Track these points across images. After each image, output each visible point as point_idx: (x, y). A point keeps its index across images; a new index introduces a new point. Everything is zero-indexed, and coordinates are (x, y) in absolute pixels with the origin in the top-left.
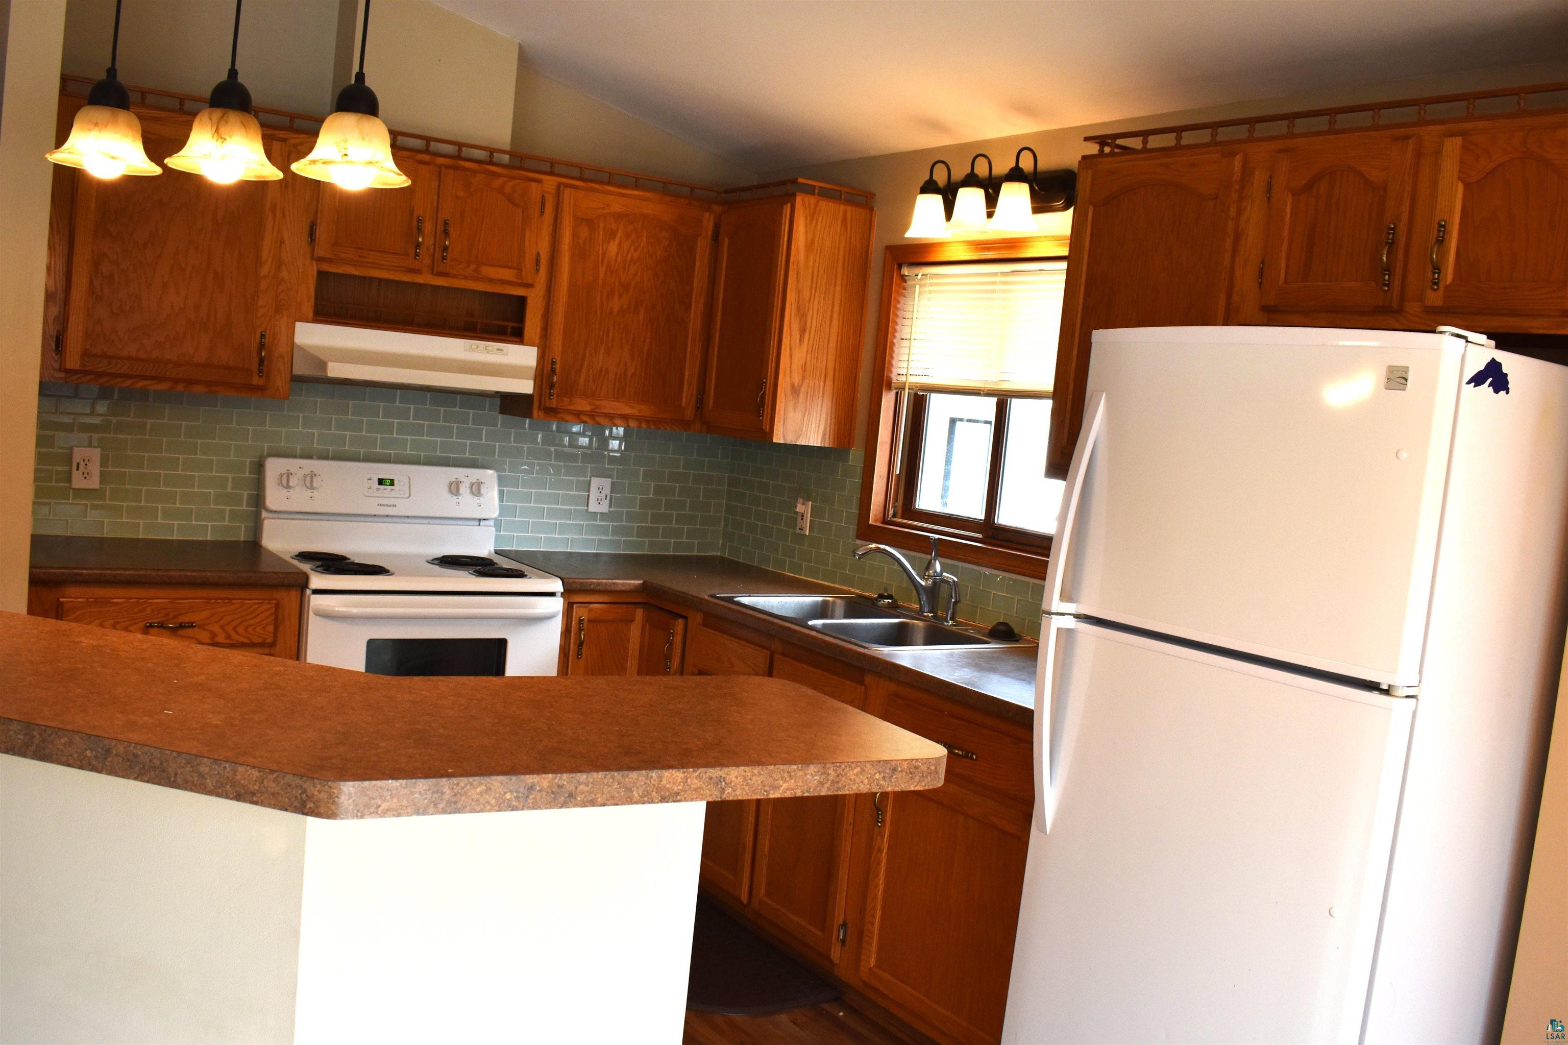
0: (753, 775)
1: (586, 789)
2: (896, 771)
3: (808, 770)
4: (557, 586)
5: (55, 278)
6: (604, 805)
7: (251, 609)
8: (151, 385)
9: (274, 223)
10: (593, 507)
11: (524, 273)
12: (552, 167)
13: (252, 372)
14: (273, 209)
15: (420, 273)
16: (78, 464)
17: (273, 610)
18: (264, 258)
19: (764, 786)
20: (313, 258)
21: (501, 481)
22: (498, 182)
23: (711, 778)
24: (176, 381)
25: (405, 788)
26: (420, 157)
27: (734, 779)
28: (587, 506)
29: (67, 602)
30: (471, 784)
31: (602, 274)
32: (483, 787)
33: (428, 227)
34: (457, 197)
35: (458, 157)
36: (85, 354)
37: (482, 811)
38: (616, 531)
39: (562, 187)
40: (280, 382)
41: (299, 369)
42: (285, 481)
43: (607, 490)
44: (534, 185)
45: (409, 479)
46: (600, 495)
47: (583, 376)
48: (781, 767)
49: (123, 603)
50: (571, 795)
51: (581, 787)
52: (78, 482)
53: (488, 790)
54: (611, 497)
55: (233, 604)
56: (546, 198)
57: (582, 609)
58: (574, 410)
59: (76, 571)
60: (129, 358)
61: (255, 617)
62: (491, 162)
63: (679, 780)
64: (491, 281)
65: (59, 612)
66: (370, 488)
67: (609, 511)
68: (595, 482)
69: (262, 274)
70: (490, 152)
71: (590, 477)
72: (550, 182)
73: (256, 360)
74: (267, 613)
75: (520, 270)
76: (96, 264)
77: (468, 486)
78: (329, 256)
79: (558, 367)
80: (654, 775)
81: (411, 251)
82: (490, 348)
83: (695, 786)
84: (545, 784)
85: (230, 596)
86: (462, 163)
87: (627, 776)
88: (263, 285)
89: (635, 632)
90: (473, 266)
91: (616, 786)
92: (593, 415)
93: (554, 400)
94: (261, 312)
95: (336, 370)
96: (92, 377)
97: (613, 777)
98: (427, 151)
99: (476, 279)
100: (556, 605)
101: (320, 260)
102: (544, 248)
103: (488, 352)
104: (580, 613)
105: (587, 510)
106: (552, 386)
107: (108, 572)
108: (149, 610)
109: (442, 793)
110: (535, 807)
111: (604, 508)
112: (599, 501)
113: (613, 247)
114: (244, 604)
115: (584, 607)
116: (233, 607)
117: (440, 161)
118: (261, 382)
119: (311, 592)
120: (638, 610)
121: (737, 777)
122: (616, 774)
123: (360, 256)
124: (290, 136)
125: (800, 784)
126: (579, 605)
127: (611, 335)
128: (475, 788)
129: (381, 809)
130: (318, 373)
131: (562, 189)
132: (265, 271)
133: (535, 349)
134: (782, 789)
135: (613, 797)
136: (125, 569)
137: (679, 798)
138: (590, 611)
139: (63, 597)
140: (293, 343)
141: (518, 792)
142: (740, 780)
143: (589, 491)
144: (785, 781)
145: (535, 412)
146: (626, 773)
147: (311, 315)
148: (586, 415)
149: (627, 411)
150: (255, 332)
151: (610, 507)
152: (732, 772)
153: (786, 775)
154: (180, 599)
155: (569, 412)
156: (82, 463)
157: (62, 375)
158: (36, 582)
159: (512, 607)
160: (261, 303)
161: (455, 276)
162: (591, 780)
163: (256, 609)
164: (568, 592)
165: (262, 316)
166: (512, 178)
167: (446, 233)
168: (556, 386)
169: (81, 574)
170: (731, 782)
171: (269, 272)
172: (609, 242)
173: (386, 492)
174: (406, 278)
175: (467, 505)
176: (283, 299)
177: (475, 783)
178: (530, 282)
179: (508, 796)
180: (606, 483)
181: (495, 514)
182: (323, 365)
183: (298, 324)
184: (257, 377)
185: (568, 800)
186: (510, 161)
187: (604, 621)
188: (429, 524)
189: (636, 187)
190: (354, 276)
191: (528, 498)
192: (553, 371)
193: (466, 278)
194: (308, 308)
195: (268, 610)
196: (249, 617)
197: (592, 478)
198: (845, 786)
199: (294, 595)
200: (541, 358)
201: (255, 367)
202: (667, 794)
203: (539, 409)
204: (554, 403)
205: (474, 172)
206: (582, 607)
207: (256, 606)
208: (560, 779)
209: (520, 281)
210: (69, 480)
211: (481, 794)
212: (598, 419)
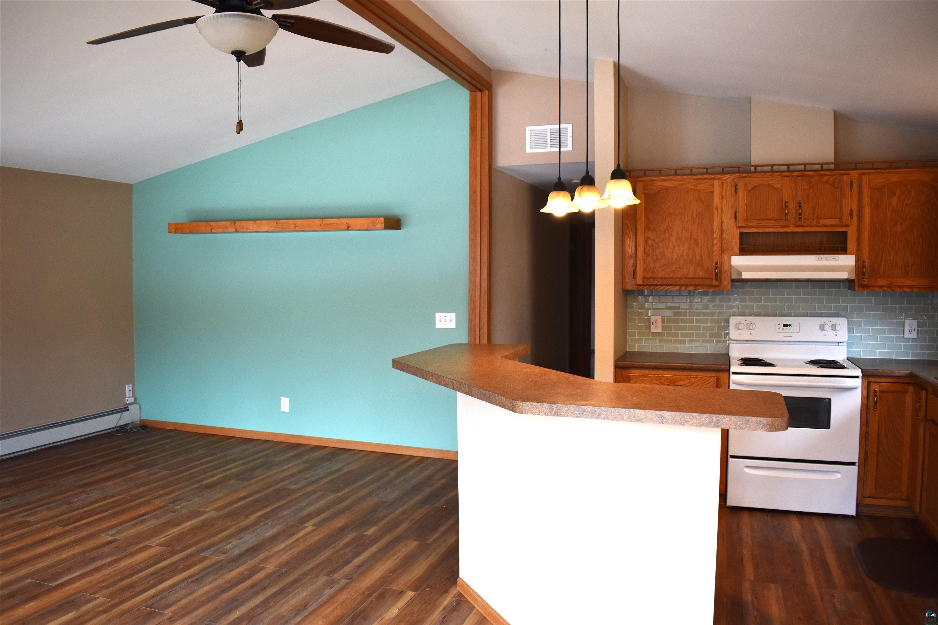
0: (676, 415)
1: (605, 413)
2: (749, 421)
3: (702, 416)
4: (859, 373)
5: (631, 249)
6: (612, 420)
7: (706, 380)
8: (672, 288)
9: (718, 215)
10: (907, 335)
11: (843, 220)
12: (855, 166)
13: (713, 279)
14: (717, 209)
15: (790, 227)
16: (653, 322)
17: (716, 381)
18: (715, 230)
19: (681, 420)
20: (737, 228)
21: (849, 323)
22: (826, 178)
23: (657, 415)
24: (681, 286)
25: (540, 406)
26: (784, 174)
27: (667, 416)
28: (904, 335)
29: (631, 375)
30: (563, 407)
31: (889, 216)
32: (567, 408)
33: (791, 205)
34: (804, 189)
35: (805, 170)
36: (644, 277)
37: (567, 416)
38: (922, 348)
39: (861, 174)
40: (726, 282)
41: (734, 277)
42: (737, 327)
43: (915, 326)
44: (845, 176)
45: (799, 324)
46: (911, 329)
47: (882, 267)
48: (689, 414)
49: (653, 376)
50: (599, 415)
51: (603, 412)
52: (653, 330)
53: (569, 409)
54: (918, 330)
55: (698, 378)
56: (853, 182)
57: (875, 385)
58: (878, 285)
59: (634, 363)
60: (662, 278)
61: (708, 384)
62: (822, 170)
63: (643, 414)
64: (826, 226)
65: (628, 380)
66: (779, 328)
67: (917, 337)
68: (907, 322)
69: (714, 237)
70: (821, 165)
71: (904, 320)
72: (854, 174)
73: (714, 274)
74: (713, 383)
75: (841, 219)
76: (646, 241)
77: (831, 326)
78: (743, 225)
79: (867, 264)
80: (632, 411)
81: (783, 218)
82: (828, 258)
83: (650, 417)
84: (589, 410)
85: (697, 375)
86: (806, 173)
87: (621, 410)
88: (715, 242)
89: (909, 399)
90: (815, 221)
91: (617, 413)
92: (890, 287)
93: (866, 281)
94: (715, 253)
95: (746, 275)
96: (648, 286)
97: (615, 410)
98: (788, 171)
99: (818, 226)
100: (858, 382)
101: (740, 227)
102: (854, 206)
103: (828, 260)
104: (875, 387)
105: (904, 337)
106: (864, 274)
107: (646, 363)
108: (663, 380)
109: (553, 409)
110: (586, 417)
111: (914, 335)
112: (911, 332)
113: (894, 201)
114: (702, 378)
115: (878, 384)
116: (697, 379)
117: (795, 174)
118: (717, 283)
119: (732, 373)
120: (910, 387)
121: (668, 416)
122: (616, 409)
123: (758, 223)
124: (723, 176)
125: (699, 421)
126: (873, 383)
127: (897, 244)
128: (564, 408)
129: (533, 412)
130: (739, 278)
131: (861, 176)
132: (715, 235)
133: (854, 256)
134: (690, 423)
135: (616, 417)
136: (652, 363)
137: (643, 421)
138: (880, 386)
139: (630, 373)
140: (731, 265)
141: (579, 411)
142: (670, 417)
143: (904, 327)
144: (691, 420)
145: (856, 288)
146: (621, 409)
147: (738, 252)
148: (886, 287)
149: (910, 283)
150: (713, 262)
151: (918, 334)
152: (666, 413)
153: (692, 417)
154: (675, 375)
155: (875, 286)
156: (654, 322)
157: (636, 287)
158: (617, 367)
159: (829, 382)
160: (714, 249)
161: (807, 226)
162: (607, 410)
163: (708, 381)
164: (865, 375)
165: (716, 255)
166: (834, 175)
167: (800, 207)
168: (866, 274)
169: (635, 364)
170: (666, 417)
171: (717, 236)
172: (892, 198)
173: (787, 330)
174: (782, 230)
175: (830, 335)
176: (725, 247)
177: (564, 407)
178: (847, 224)
179: (576, 412)
180: (915, 322)
181: (846, 339)
182: (740, 274)
183: (732, 257)
184: (715, 281)
185: (598, 416)
186: (834, 167)
187: (889, 392)
188: (811, 345)
189: (906, 167)
190: (757, 233)
191: (868, 331)
192: (864, 266)
193: (812, 226)
194: (737, 249)
195: (713, 380)
196: (704, 384)
197: (906, 320)
198: (722, 425)
199: (725, 375)
200: (857, 261)
201: (714, 278)
202: (638, 419)
203: (858, 286)
204: (866, 283)
205: (812, 176)
206: (875, 384)
207: (708, 379)
208: (595, 408)
209: (841, 224)
210: (650, 329)
211: (566, 410)
212: (894, 289)
